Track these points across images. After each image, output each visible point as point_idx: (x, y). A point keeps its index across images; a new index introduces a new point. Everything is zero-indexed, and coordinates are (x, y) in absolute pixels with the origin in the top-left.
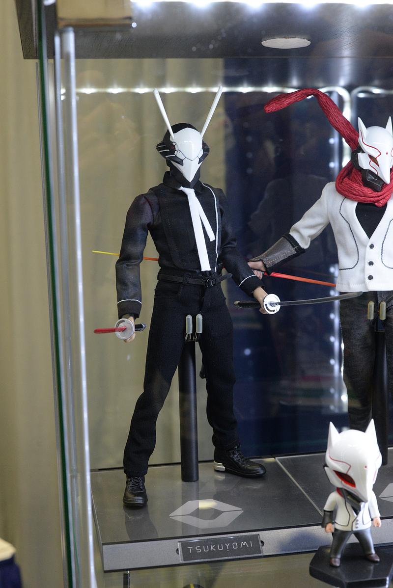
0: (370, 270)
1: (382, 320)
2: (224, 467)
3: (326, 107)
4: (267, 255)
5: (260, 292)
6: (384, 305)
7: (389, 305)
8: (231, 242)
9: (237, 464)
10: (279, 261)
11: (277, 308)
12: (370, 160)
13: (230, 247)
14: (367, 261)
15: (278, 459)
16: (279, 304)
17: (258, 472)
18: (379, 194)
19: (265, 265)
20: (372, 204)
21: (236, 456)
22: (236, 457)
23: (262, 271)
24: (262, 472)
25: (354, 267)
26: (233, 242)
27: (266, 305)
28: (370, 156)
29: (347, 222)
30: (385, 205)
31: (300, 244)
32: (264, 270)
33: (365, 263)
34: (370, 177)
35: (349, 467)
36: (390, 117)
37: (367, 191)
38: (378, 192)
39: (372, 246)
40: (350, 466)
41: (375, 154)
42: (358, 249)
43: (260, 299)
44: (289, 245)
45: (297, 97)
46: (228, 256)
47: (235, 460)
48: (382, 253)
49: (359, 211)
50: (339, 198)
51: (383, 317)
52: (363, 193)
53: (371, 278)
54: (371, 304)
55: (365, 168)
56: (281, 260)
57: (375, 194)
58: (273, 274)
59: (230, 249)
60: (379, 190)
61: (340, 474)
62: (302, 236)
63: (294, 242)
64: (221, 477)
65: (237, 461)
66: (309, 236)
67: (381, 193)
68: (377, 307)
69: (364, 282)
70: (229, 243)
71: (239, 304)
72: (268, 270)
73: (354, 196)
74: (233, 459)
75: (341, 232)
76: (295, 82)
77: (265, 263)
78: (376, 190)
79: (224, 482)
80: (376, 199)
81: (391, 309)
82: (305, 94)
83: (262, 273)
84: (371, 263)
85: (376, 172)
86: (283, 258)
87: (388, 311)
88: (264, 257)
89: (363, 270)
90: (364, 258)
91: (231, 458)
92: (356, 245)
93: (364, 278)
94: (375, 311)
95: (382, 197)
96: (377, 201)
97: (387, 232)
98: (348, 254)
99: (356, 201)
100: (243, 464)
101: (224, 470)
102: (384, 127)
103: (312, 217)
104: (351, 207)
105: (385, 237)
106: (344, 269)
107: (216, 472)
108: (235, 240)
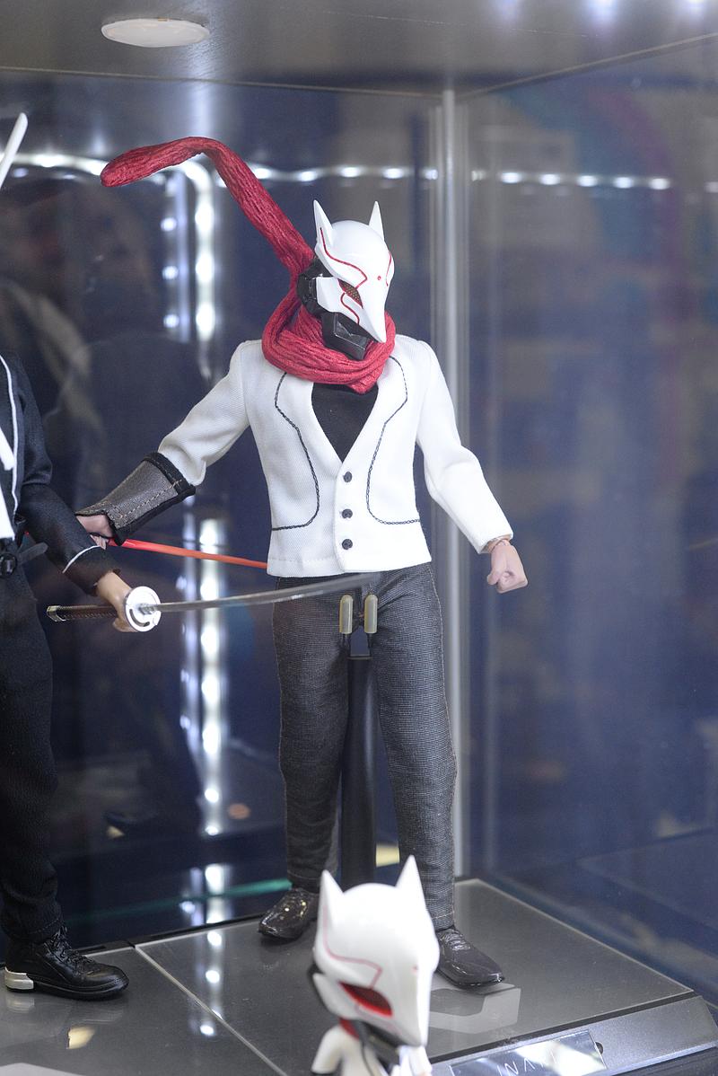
0: (345, 529)
1: (368, 634)
2: (32, 982)
3: (235, 179)
4: (116, 500)
5: (112, 584)
6: (372, 602)
7: (383, 603)
8: (39, 472)
9: (63, 971)
10: (141, 513)
11: (154, 618)
12: (342, 292)
13: (37, 484)
14: (339, 509)
15: (141, 948)
16: (158, 607)
17: (115, 985)
18: (362, 364)
19: (111, 524)
20: (345, 388)
21: (58, 953)
22: (59, 956)
23: (104, 537)
24: (120, 985)
25: (310, 522)
26: (43, 473)
27: (131, 611)
28: (343, 284)
29: (294, 426)
30: (374, 390)
31: (184, 476)
32: (109, 535)
33: (334, 513)
34: (339, 328)
35: (375, 971)
36: (376, 203)
37: (335, 357)
38: (358, 360)
39: (348, 477)
40: (380, 971)
41: (353, 278)
42: (317, 484)
43: (116, 599)
44: (162, 478)
45: (173, 156)
46: (35, 505)
47: (58, 962)
48: (368, 491)
49: (320, 402)
50: (272, 375)
51: (372, 629)
52: (328, 362)
53: (347, 544)
54: (348, 601)
55: (331, 309)
56: (146, 510)
57: (352, 365)
58: (128, 543)
59: (38, 489)
60: (359, 357)
61: (354, 990)
62: (187, 457)
63: (171, 472)
64: (23, 1005)
65: (62, 965)
66: (204, 458)
67: (366, 363)
68: (359, 606)
69: (334, 554)
70: (35, 476)
71: (58, 612)
72: (117, 535)
73: (307, 370)
74: (52, 961)
75: (278, 449)
76: (99, 147)
77: (111, 517)
78: (352, 356)
79: (32, 1015)
80: (354, 376)
81: (387, 610)
82: (190, 149)
83: (104, 541)
84: (347, 514)
85: (354, 319)
86: (150, 508)
87: (380, 613)
88: (108, 506)
89: (331, 529)
90: (333, 504)
91: (46, 959)
92: (314, 475)
93: (334, 547)
94: (354, 617)
95: (366, 371)
96: (357, 381)
97: (378, 447)
98: (294, 495)
99: (310, 380)
100: (75, 971)
101: (32, 987)
102: (367, 222)
103: (210, 415)
104: (300, 393)
105: (374, 458)
106: (287, 528)
107: (12, 995)
108: (46, 468)
